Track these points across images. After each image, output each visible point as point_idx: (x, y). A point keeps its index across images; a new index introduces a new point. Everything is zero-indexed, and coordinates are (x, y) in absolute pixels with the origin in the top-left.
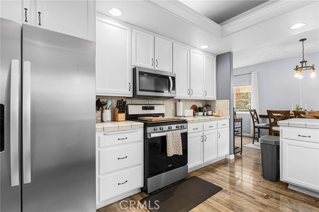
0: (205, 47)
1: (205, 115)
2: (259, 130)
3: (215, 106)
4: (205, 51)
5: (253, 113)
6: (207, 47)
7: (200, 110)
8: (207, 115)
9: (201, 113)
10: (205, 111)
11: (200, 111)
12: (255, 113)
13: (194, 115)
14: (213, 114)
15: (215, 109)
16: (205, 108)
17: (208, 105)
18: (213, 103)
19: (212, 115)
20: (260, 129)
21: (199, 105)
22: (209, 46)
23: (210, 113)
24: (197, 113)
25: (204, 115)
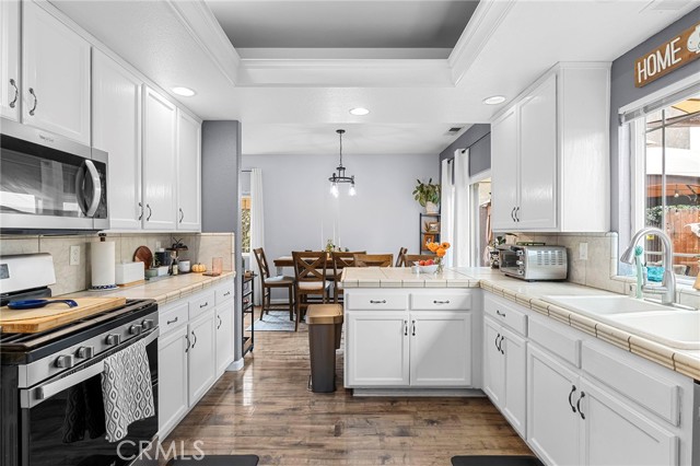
0: (184, 92)
1: (176, 272)
2: (269, 291)
3: (197, 249)
4: (180, 104)
5: (259, 255)
6: (192, 93)
7: (162, 259)
8: (181, 273)
9: (163, 270)
10: (174, 263)
11: (162, 265)
12: (263, 256)
13: (147, 277)
14: (196, 267)
15: (197, 255)
16: (173, 256)
17: (181, 246)
18: (193, 239)
19: (191, 271)
20: (272, 289)
21: (156, 247)
22: (196, 93)
23: (186, 266)
24: (153, 272)
25: (171, 272)
